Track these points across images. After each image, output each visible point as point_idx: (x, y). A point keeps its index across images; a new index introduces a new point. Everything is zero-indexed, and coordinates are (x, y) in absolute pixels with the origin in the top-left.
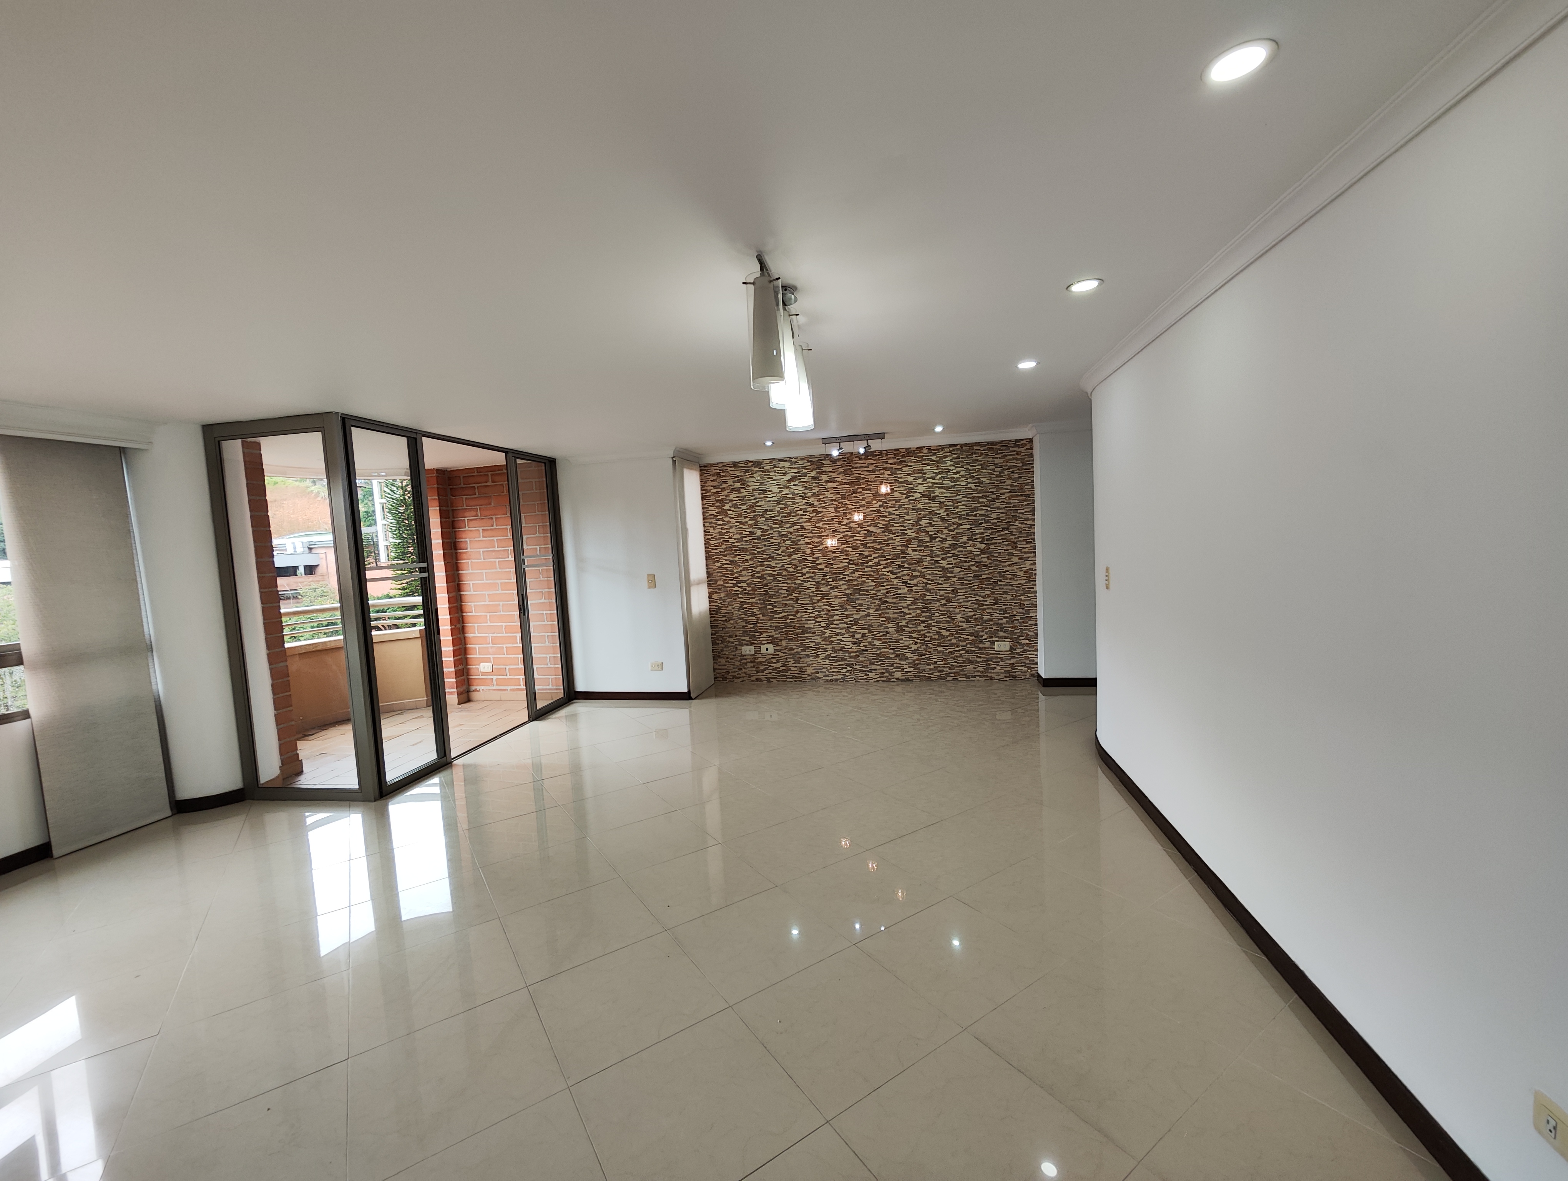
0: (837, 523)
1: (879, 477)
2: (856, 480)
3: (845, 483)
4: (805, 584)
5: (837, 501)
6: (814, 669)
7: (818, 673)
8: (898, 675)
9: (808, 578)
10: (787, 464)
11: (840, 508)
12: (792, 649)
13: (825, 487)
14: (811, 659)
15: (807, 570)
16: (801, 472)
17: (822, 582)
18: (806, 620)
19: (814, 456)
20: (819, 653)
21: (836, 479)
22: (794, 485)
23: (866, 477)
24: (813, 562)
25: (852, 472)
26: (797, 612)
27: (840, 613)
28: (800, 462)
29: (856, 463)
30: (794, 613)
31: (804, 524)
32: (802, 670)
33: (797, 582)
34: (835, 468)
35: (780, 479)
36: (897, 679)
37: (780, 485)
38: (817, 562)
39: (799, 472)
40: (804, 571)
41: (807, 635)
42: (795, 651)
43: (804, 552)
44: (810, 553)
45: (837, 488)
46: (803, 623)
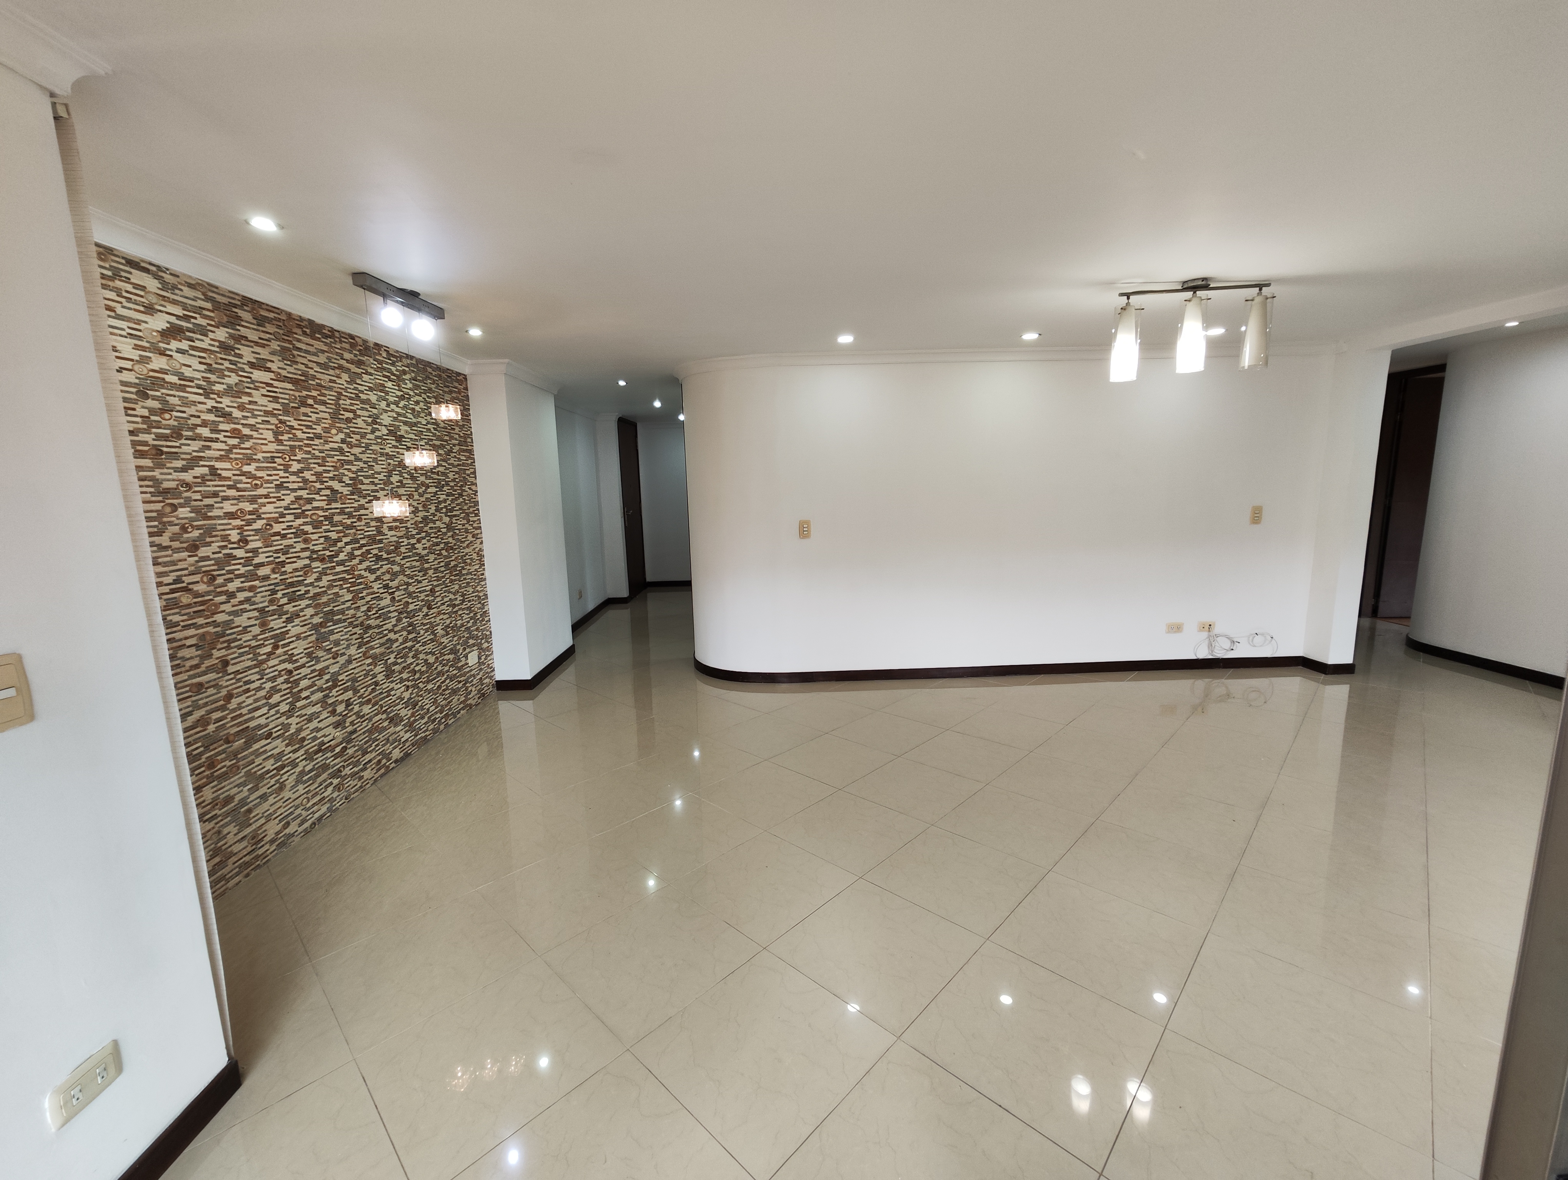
0: (282, 467)
1: (334, 382)
2: (303, 378)
3: (285, 379)
4: (238, 621)
5: (275, 415)
6: (280, 821)
7: (288, 824)
8: (396, 754)
9: (241, 603)
10: (152, 284)
11: (282, 434)
12: (229, 799)
13: (250, 378)
14: (271, 800)
15: (237, 583)
16: (193, 320)
17: (271, 608)
18: (250, 712)
19: (217, 288)
20: (285, 777)
21: (269, 365)
22: (179, 351)
23: (318, 376)
24: (248, 561)
25: (294, 356)
26: (229, 697)
27: (308, 671)
28: (187, 291)
29: (299, 341)
30: (222, 703)
31: (218, 465)
32: (256, 839)
33: (220, 618)
34: (263, 336)
35: (139, 322)
36: (396, 761)
37: (139, 338)
38: (256, 561)
39: (186, 318)
40: (232, 587)
41: (256, 746)
42: (237, 798)
43: (225, 538)
44: (240, 541)
45: (271, 385)
46: (246, 721)
